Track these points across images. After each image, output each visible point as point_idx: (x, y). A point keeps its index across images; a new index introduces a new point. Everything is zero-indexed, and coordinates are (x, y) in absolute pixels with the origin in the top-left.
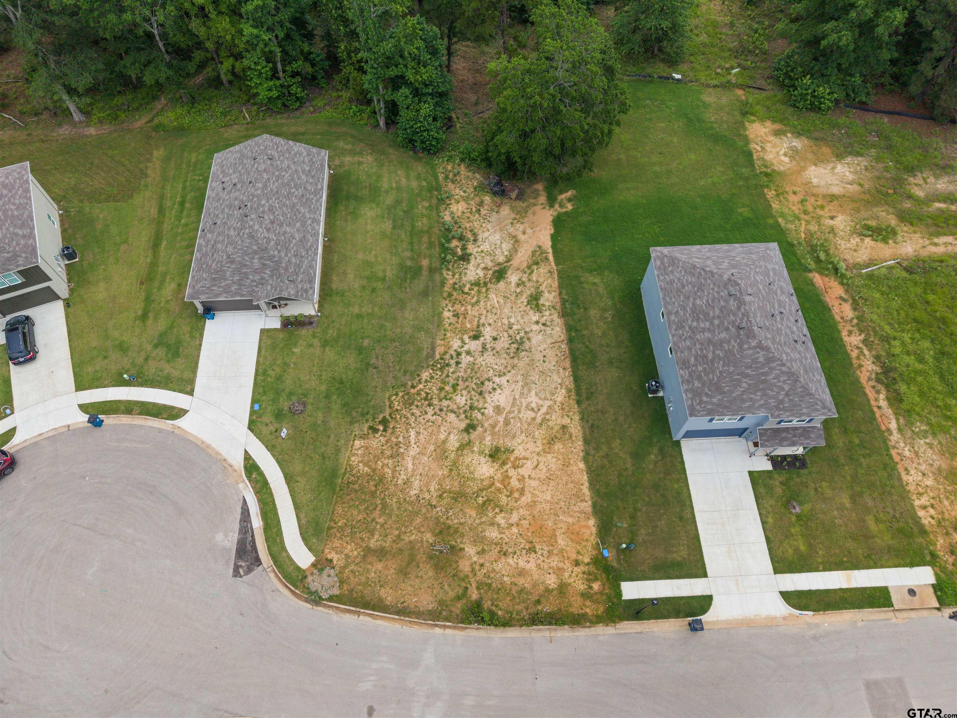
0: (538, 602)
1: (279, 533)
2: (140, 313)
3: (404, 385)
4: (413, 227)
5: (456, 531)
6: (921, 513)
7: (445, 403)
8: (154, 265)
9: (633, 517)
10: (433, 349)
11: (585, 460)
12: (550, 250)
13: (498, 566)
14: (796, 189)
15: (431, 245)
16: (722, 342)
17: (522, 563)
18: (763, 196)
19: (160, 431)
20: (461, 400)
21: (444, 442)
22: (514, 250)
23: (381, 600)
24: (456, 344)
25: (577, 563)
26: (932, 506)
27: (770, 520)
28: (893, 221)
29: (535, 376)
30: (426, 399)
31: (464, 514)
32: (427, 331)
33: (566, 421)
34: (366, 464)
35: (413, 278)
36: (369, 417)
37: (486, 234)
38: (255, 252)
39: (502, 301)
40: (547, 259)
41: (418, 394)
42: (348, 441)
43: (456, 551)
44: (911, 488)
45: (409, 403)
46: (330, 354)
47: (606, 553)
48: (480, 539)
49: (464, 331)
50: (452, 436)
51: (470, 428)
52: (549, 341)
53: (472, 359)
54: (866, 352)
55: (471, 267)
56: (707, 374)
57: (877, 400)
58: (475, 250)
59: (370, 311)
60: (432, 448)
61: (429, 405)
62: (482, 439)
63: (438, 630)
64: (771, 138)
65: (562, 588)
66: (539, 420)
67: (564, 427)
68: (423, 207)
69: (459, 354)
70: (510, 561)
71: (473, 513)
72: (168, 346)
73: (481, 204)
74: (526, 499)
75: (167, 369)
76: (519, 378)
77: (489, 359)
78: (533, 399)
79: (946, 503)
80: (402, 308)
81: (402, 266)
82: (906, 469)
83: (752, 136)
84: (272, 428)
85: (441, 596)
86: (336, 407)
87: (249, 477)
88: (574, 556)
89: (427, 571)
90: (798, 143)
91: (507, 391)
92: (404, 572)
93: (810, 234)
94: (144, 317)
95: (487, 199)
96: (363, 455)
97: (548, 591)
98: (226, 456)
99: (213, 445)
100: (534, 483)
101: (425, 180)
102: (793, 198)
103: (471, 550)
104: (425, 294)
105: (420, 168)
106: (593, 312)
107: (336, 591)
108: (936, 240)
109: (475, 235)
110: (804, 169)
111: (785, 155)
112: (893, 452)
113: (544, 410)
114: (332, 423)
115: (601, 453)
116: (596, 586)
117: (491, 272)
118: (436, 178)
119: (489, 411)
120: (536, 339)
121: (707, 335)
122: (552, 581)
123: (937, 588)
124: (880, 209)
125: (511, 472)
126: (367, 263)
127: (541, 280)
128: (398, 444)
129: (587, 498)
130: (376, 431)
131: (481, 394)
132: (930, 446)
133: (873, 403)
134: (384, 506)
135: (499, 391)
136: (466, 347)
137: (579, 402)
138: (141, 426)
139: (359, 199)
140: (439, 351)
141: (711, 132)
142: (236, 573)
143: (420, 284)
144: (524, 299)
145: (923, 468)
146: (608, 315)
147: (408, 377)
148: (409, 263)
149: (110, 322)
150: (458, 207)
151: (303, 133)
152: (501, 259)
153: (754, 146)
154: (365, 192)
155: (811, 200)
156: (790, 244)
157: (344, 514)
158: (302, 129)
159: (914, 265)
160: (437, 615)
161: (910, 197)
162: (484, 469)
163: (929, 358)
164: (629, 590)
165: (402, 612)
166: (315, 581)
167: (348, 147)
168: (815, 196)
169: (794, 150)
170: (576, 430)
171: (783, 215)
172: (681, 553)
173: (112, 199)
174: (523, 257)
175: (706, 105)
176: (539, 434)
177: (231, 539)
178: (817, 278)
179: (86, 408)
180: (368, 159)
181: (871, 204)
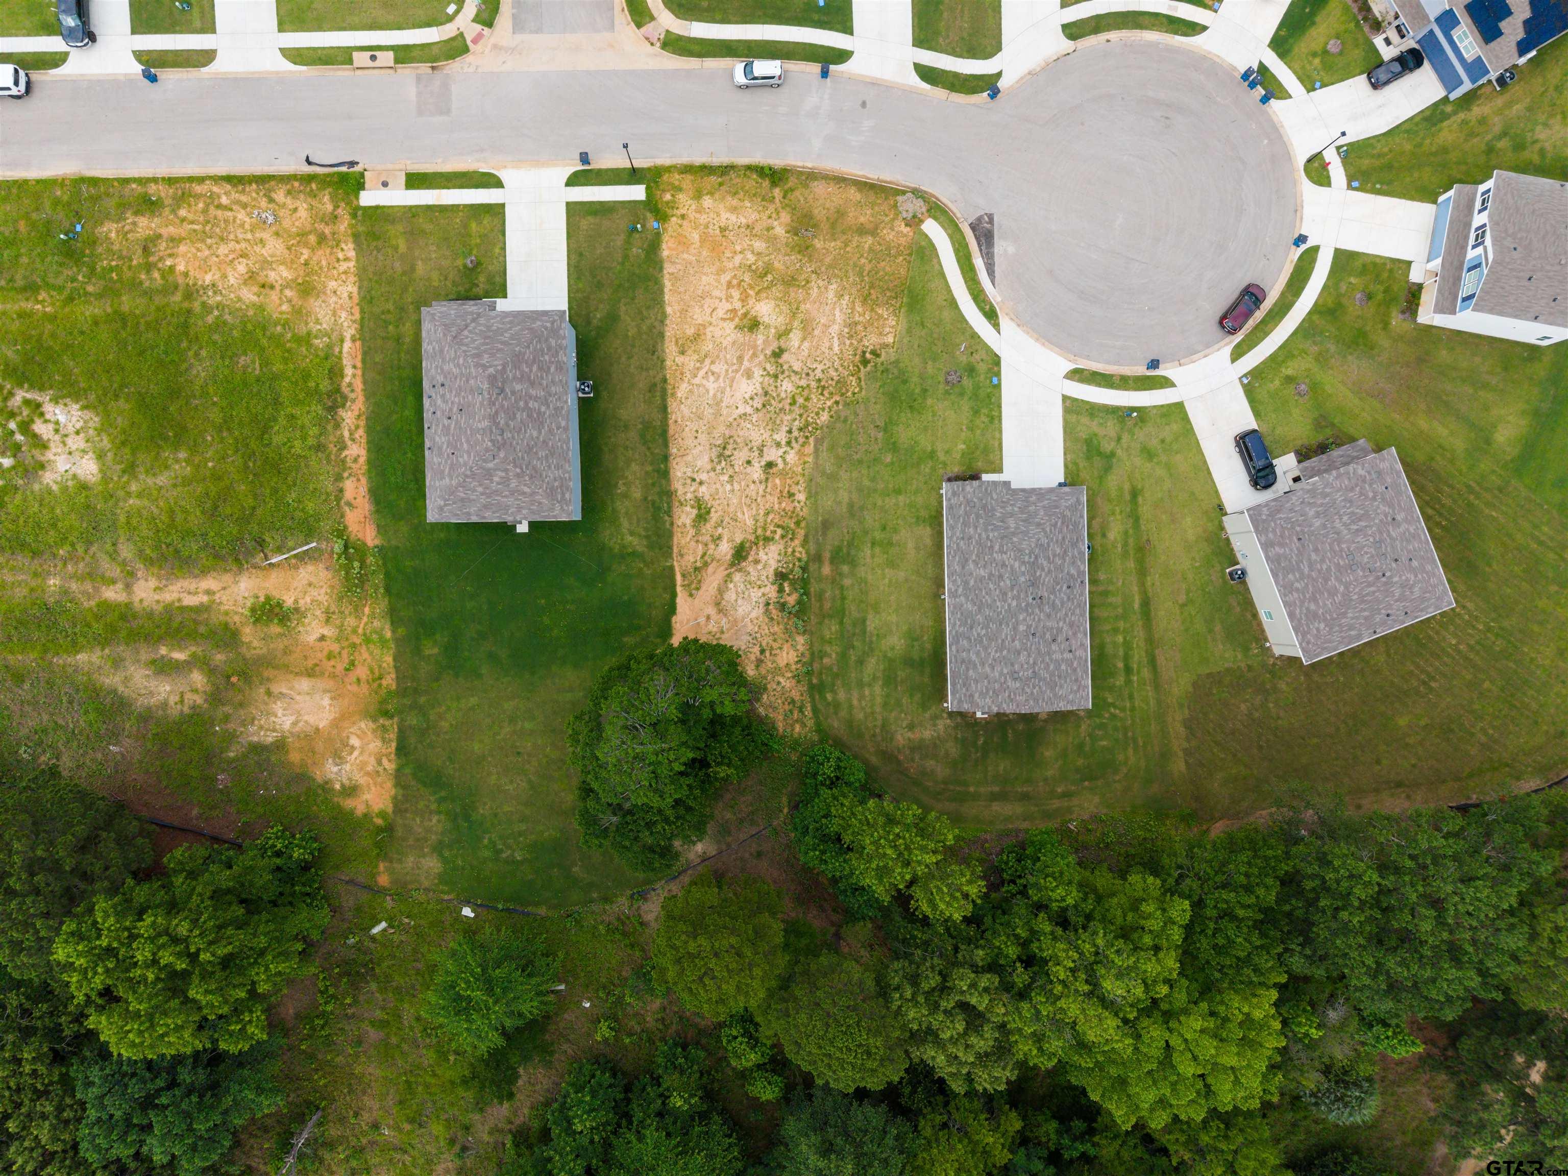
0: (721, 184)
1: (957, 251)
2: (1140, 499)
3: (847, 405)
4: (841, 623)
5: (793, 248)
6: (352, 254)
7: (803, 383)
8: (1142, 572)
9: (626, 257)
10: (816, 450)
11: (664, 315)
12: (679, 589)
13: (754, 216)
14: (354, 688)
15: (820, 597)
16: (521, 380)
17: (733, 218)
18: (400, 678)
19: (1088, 358)
20: (787, 386)
21: (804, 339)
22: (721, 591)
23: (860, 190)
24: (792, 457)
25: (683, 217)
26: (338, 260)
27: (497, 250)
28: (248, 633)
29: (708, 412)
30: (824, 388)
31: (785, 264)
32: (823, 473)
33: (680, 360)
34: (880, 316)
35: (839, 549)
36: (881, 368)
37: (754, 615)
38: (1014, 534)
39: (739, 515)
40: (683, 576)
41: (831, 394)
42: (901, 341)
43: (794, 231)
44: (352, 279)
45: (841, 383)
46: (925, 443)
47: (656, 225)
48: (772, 240)
49: (783, 474)
50: (797, 344)
51: (778, 354)
52: (689, 458)
53: (776, 437)
54: (346, 434)
55: (773, 565)
56: (542, 350)
57: (354, 376)
58: (767, 590)
59: (887, 500)
60: (816, 332)
61: (819, 380)
62: (766, 342)
63: (810, 165)
64: (362, 780)
65: (698, 196)
66: (707, 361)
67: (683, 353)
68: (830, 656)
69: (789, 443)
70: (744, 221)
71: (777, 265)
72: (1100, 454)
73: (759, 662)
74: (725, 278)
75: (1094, 426)
76: (725, 412)
77: (757, 435)
78: (711, 385)
79: (324, 263)
80: (851, 505)
81: (853, 563)
82: (350, 298)
83: (389, 784)
84: (977, 357)
85: (806, 192)
86: (915, 379)
87: (992, 306)
88: (685, 223)
89: (819, 213)
90: (330, 769)
91: (738, 396)
92: (840, 214)
93: (357, 611)
94: (1135, 494)
96: (884, 326)
97: (711, 193)
98: (1018, 330)
99: (1032, 341)
100: (716, 293)
101: (829, 704)
102: (362, 672)
103: (780, 231)
104: (826, 525)
105: (836, 724)
106: (637, 494)
107: (900, 198)
108: (205, 599)
109: (767, 611)
110: (336, 723)
111: (353, 748)
112: (357, 316)
113: (702, 373)
114: (917, 360)
115: (648, 322)
116: (668, 197)
117: (750, 558)
118: (815, 710)
119: (758, 373)
120: (703, 462)
121: (533, 392)
122: (707, 201)
123: (361, 186)
124: (258, 651)
125: (738, 305)
126: (892, 564)
127: (693, 543)
128: (851, 337)
129: (667, 276)
130: (873, 353)
131: (766, 393)
132: (317, 322)
133: (359, 372)
134: (860, 274)
135: (747, 396)
136: (781, 452)
137: (665, 380)
138: (1108, 363)
139: (908, 662)
140: (810, 449)
141: (443, 794)
142: (991, 217)
143: (833, 538)
144: (714, 516)
145: (334, 299)
146: (621, 488)
147: (843, 415)
148: (845, 568)
149: (1167, 485)
150: (787, 656)
151: (994, 797)
152: (737, 577)
153: (390, 766)
154: (901, 674)
155: (340, 667)
156: (388, 590)
157: (898, 268)
158: (996, 807)
159: (249, 554)
160: (811, 176)
161: (211, 671)
162: (765, 309)
163: (282, 421)
164: (637, 193)
165: (840, 180)
166: (918, 206)
167: (930, 764)
168: (333, 676)
169: (339, 759)
170: (670, 349)
171: (383, 642)
172: (586, 223)
173: (1216, 679)
174: (712, 580)
175: (438, 849)
176: (708, 346)
177: (1001, 247)
178: (370, 537)
179: (1166, 383)
180: (902, 737)
181: (267, 662)
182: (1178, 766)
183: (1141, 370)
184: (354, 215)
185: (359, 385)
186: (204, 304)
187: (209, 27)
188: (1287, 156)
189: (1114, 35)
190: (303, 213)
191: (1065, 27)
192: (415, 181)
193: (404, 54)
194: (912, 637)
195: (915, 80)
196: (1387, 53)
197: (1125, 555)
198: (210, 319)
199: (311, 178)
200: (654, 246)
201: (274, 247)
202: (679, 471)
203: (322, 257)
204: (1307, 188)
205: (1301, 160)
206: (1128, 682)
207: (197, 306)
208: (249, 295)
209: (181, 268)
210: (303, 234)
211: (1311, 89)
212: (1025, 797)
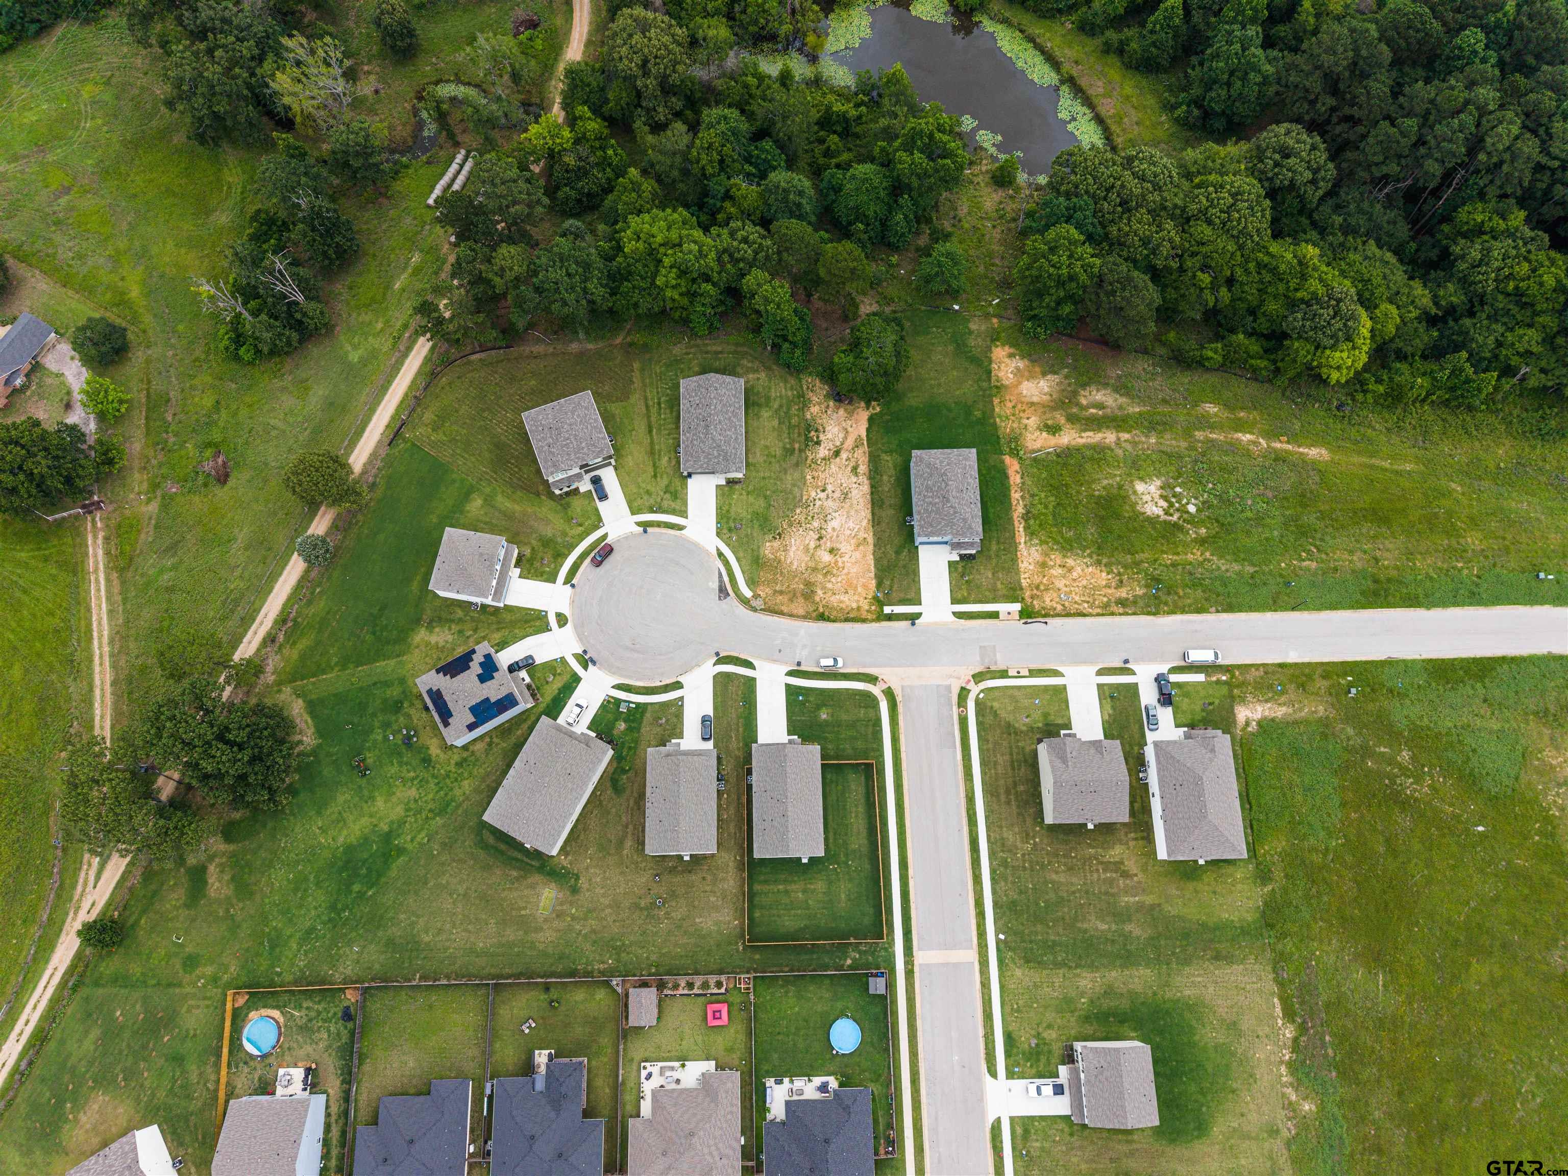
0: (848, 614)
1: (736, 582)
2: (653, 474)
3: (788, 516)
4: (790, 423)
5: (814, 584)
6: (1023, 581)
7: (808, 526)
8: (652, 443)
9: (892, 580)
10: (802, 497)
11: (874, 554)
12: (865, 438)
13: (832, 599)
14: (1012, 398)
15: (799, 434)
17: (842, 598)
18: (992, 402)
19: (675, 536)
20: (816, 524)
21: (808, 544)
22: (845, 438)
23: (782, 611)
24: (813, 494)
25: (866, 598)
26: (1029, 578)
27: (954, 583)
28: (1063, 421)
29: (852, 513)
30: (799, 523)
31: (817, 577)
32: (798, 487)
33: (866, 535)
34: (772, 554)
35: (791, 454)
36: (772, 532)
37: (830, 427)
39: (838, 469)
40: (863, 444)
41: (795, 521)
42: (763, 543)
43: (813, 592)
44: (1022, 570)
45: (790, 525)
46: (751, 499)
47: (879, 595)
48: (823, 588)
49: (817, 487)
50: (811, 542)
51: (820, 538)
52: (861, 493)
53: (821, 503)
54: (1021, 502)
55: (821, 448)
56: (928, 518)
57: (1019, 527)
58: (824, 438)
59: (769, 475)
60: (802, 547)
61: (801, 526)
62: (826, 543)
63: (806, 623)
64: (1007, 360)
65: (859, 608)
66: (853, 535)
67: (865, 538)
68: (795, 409)
69: (815, 500)
70: (837, 597)
71: (821, 577)
72: (671, 493)
73: (828, 407)
74: (845, 571)
75: (673, 505)
76: (845, 513)
77: (830, 503)
78: (851, 525)
79: (1036, 577)
80: (786, 473)
81: (784, 448)
82: (1022, 561)
83: (994, 358)
84: (728, 536)
85: (807, 610)
86: (756, 526)
87: (721, 560)
88: (865, 596)
89: (801, 600)
90: (1021, 364)
91: (838, 520)
92: (791, 600)
93: (1012, 430)
94: (655, 476)
95: (831, 403)
96: (771, 550)
97: (852, 609)
98: (708, 549)
99: (701, 543)
100: (849, 565)
101: (796, 389)
102: (1009, 405)
103: (820, 592)
104: (797, 465)
105: (792, 381)
106: (885, 478)
107: (762, 607)
108: (1083, 435)
109: (824, 428)
110: (1020, 383)
111: (1011, 373)
112: (1019, 553)
113: (856, 530)
114: (755, 534)
115: (881, 551)
116: (873, 608)
117: (832, 451)
118: (801, 387)
119: (829, 530)
120: (854, 492)
121: (931, 499)
122: (854, 605)
123: (1020, 613)
124: (1057, 413)
125: (839, 559)
126: (767, 447)
127: (859, 457)
128: (786, 545)
129: (873, 572)
130: (776, 538)
131: (826, 521)
132: (1037, 551)
133: (1017, 529)
134: (782, 573)
135: (834, 520)
136: (819, 496)
137: (873, 526)
138: (666, 534)
139: (759, 405)
140: (805, 498)
141: (969, 354)
142: (720, 599)
143: (794, 459)
144: (849, 469)
145: (1030, 561)
146: (892, 479)
147: (790, 511)
148: (788, 446)
149: (640, 480)
150: (815, 410)
151: (721, 352)
152: (838, 444)
153: (994, 366)
154: (763, 400)
155: (1019, 406)
156: (998, 437)
157: (764, 575)
158: (720, 349)
159: (1063, 452)
160: (806, 617)
161: (1078, 404)
162: (826, 558)
163: (1051, 507)
164: (887, 610)
165: (791, 615)
166: (754, 603)
167: (750, 365)
168: (1022, 403)
169: (1018, 369)
170: (871, 540)
171: (1000, 416)
172: (912, 595)
173: (619, 399)
174: (850, 442)
175: (971, 332)
176: (853, 541)
177: (715, 585)
178: (1007, 459)
179: (639, 524)
180: (763, 375)
181: (1054, 409)
182: (636, 365)
183: (649, 530)
184: (1023, 599)
185: (1016, 524)
186: (1091, 557)
187: (1100, 686)
188: (575, 627)
189: (658, 684)
190: (1047, 600)
191: (682, 687)
192: (994, 615)
193: (1004, 674)
194: (758, 416)
195: (756, 663)
196: (523, 674)
197: (660, 451)
198: (1088, 551)
199: (1045, 616)
200: (879, 585)
201: (1060, 584)
202: (866, 488)
203: (1037, 579)
204: (567, 612)
205: (569, 625)
206: (659, 399)
207: (1095, 557)
208: (1070, 562)
209: (1104, 574)
210: (1047, 589)
211: (562, 658)
212: (707, 353)
